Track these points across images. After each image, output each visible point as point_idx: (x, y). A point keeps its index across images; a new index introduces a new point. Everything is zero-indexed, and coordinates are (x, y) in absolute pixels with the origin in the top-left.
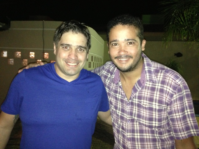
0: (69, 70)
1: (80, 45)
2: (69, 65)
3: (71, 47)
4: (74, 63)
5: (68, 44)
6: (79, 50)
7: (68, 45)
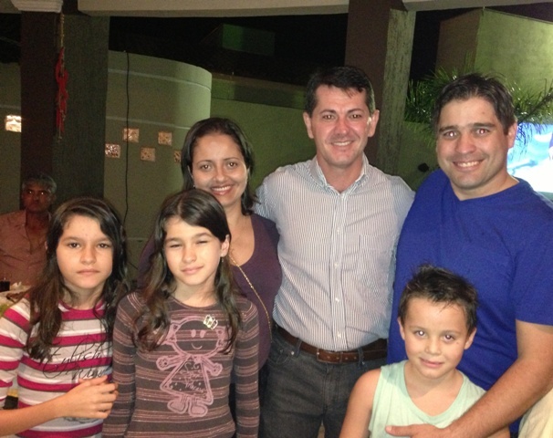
0: (462, 177)
1: (476, 121)
2: (461, 168)
3: (460, 130)
4: (471, 162)
5: (450, 125)
6: (478, 132)
7: (451, 127)
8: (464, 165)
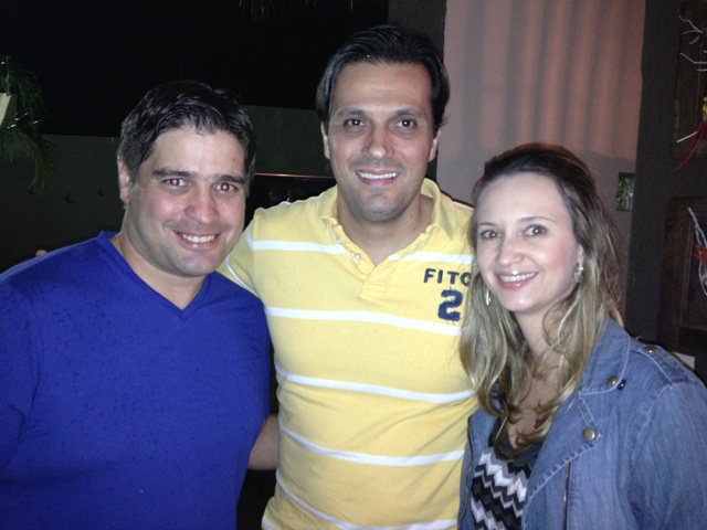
8: (196, 239)
